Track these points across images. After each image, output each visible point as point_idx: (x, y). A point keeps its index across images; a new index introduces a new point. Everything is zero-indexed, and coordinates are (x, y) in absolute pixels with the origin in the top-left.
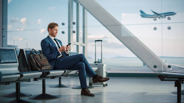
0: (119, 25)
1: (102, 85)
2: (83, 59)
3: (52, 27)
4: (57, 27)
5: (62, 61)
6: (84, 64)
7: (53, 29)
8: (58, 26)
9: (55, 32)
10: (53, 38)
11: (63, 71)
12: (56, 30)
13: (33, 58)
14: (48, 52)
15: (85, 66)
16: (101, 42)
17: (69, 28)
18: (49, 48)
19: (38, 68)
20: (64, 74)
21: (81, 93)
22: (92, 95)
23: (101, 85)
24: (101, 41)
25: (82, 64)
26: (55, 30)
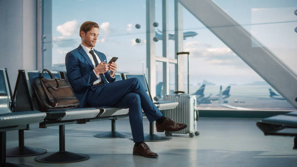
0: (233, 26)
1: (188, 134)
2: (138, 87)
3: (87, 28)
4: (96, 29)
5: (99, 91)
6: (138, 96)
7: (88, 33)
8: (98, 27)
9: (92, 37)
10: (87, 50)
11: (98, 111)
12: (95, 35)
13: (40, 87)
14: (76, 74)
15: (141, 101)
16: (187, 55)
17: (148, 32)
18: (78, 68)
19: (47, 105)
20: (101, 115)
21: (132, 151)
22: (154, 156)
23: (186, 133)
24: (188, 53)
25: (135, 97)
26: (91, 34)
